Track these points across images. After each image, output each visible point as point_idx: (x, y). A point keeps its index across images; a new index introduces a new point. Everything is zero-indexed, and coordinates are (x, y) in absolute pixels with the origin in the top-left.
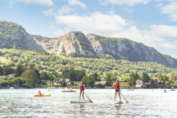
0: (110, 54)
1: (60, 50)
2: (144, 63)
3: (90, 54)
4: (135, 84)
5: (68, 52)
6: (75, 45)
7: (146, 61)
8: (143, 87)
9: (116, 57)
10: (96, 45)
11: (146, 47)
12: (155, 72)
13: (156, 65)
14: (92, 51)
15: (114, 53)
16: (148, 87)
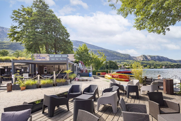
0: (153, 60)
1: (139, 59)
2: (164, 62)
3: (147, 60)
4: (162, 67)
5: (141, 60)
6: (143, 58)
7: (164, 61)
8: (165, 68)
9: (155, 61)
10: (149, 58)
11: (164, 57)
12: (167, 64)
13: (168, 62)
14: (148, 59)
15: (154, 59)
16: (166, 68)
